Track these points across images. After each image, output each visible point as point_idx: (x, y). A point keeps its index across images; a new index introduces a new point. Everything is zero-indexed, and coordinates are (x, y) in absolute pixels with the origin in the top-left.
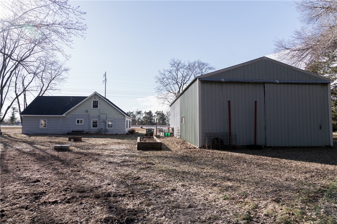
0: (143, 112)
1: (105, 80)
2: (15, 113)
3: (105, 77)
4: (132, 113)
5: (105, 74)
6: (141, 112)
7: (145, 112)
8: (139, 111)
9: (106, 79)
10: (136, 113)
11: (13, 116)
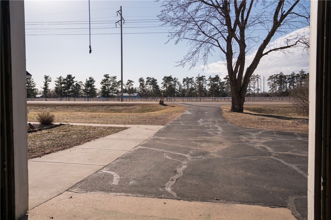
0: (207, 78)
1: (121, 20)
2: (48, 82)
3: (121, 15)
4: (191, 79)
5: (121, 10)
6: (204, 78)
7: (210, 78)
8: (200, 76)
9: (121, 17)
10: (197, 79)
11: (46, 87)
